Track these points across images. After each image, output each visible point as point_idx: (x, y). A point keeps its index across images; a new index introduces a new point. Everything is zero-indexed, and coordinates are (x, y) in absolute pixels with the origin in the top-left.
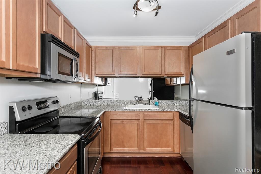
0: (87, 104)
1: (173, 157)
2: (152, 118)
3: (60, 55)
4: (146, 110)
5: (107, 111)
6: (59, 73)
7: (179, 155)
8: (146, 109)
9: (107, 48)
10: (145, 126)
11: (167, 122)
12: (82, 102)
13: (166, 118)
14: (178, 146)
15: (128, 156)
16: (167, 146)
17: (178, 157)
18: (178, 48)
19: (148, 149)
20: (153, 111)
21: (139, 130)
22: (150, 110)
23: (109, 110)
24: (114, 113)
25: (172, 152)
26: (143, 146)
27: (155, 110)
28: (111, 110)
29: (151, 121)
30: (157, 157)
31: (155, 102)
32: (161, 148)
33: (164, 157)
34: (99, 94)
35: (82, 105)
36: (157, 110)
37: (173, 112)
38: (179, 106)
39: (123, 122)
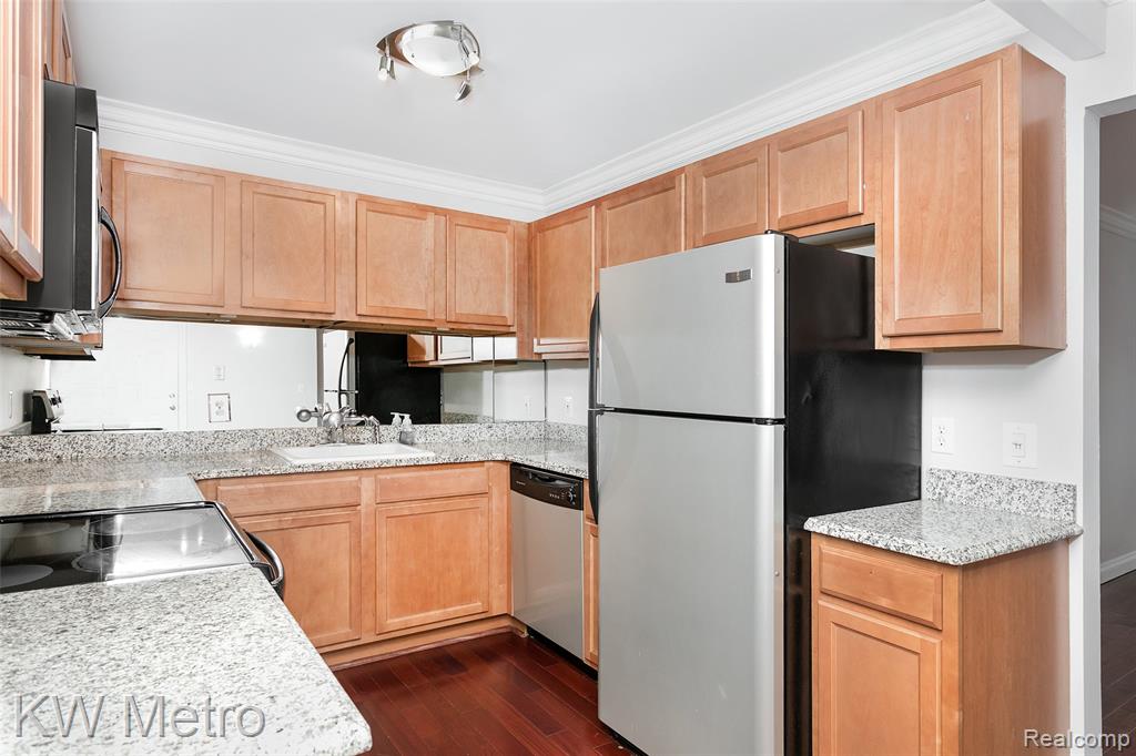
1: (483, 635)
2: (410, 495)
4: (388, 461)
5: (201, 477)
7: (505, 623)
8: (385, 458)
9: (178, 174)
10: (383, 532)
11: (467, 503)
13: (464, 491)
14: (503, 588)
16: (463, 599)
17: (501, 631)
18: (495, 225)
20: (415, 466)
21: (356, 548)
22: (403, 464)
23: (213, 475)
25: (483, 616)
26: (375, 615)
27: (424, 463)
29: (405, 509)
32: (445, 607)
33: (452, 642)
36: (431, 462)
37: (486, 464)
38: (487, 444)
39: (282, 527)
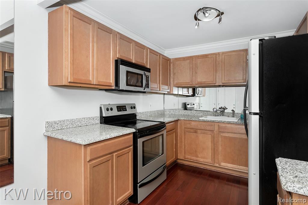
0: (169, 113)
3: (128, 72)
4: (222, 121)
5: (180, 119)
6: (127, 85)
9: (184, 59)
10: (220, 139)
12: (164, 111)
15: (202, 167)
19: (223, 164)
22: (225, 122)
23: (183, 119)
24: (187, 122)
26: (218, 160)
28: (185, 119)
29: (226, 134)
30: (235, 176)
31: (241, 115)
34: (188, 105)
35: (164, 114)
39: (196, 132)
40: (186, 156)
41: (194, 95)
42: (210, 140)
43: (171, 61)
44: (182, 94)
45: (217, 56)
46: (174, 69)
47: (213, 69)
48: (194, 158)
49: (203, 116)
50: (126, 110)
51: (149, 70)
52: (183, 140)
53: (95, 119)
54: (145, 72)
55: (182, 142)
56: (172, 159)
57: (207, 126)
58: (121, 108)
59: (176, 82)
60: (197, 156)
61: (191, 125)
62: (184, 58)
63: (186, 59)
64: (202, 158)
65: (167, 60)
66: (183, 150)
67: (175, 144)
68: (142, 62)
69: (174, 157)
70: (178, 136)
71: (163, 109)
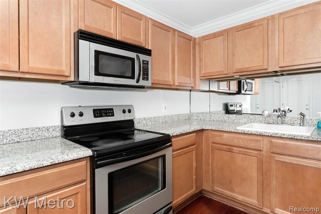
0: (196, 118)
3: (101, 53)
4: (276, 134)
5: (206, 128)
12: (190, 116)
19: (280, 212)
21: (260, 169)
22: (284, 136)
23: (210, 128)
24: (217, 134)
28: (212, 129)
29: (287, 159)
34: (231, 106)
39: (230, 151)
40: (215, 188)
41: (239, 92)
42: (255, 166)
43: (197, 41)
44: (217, 91)
45: (269, 21)
46: (200, 53)
47: (262, 45)
48: (228, 193)
49: (248, 123)
50: (113, 115)
51: (148, 52)
52: (211, 161)
53: (51, 130)
54: (138, 54)
55: (209, 165)
56: (190, 192)
57: (249, 142)
58: (102, 112)
59: (203, 72)
60: (232, 191)
61: (222, 139)
62: (215, 35)
63: (217, 35)
64: (240, 194)
65: (189, 40)
66: (211, 177)
67: (196, 168)
68: (137, 39)
69: (194, 189)
70: (203, 155)
71: (189, 112)
